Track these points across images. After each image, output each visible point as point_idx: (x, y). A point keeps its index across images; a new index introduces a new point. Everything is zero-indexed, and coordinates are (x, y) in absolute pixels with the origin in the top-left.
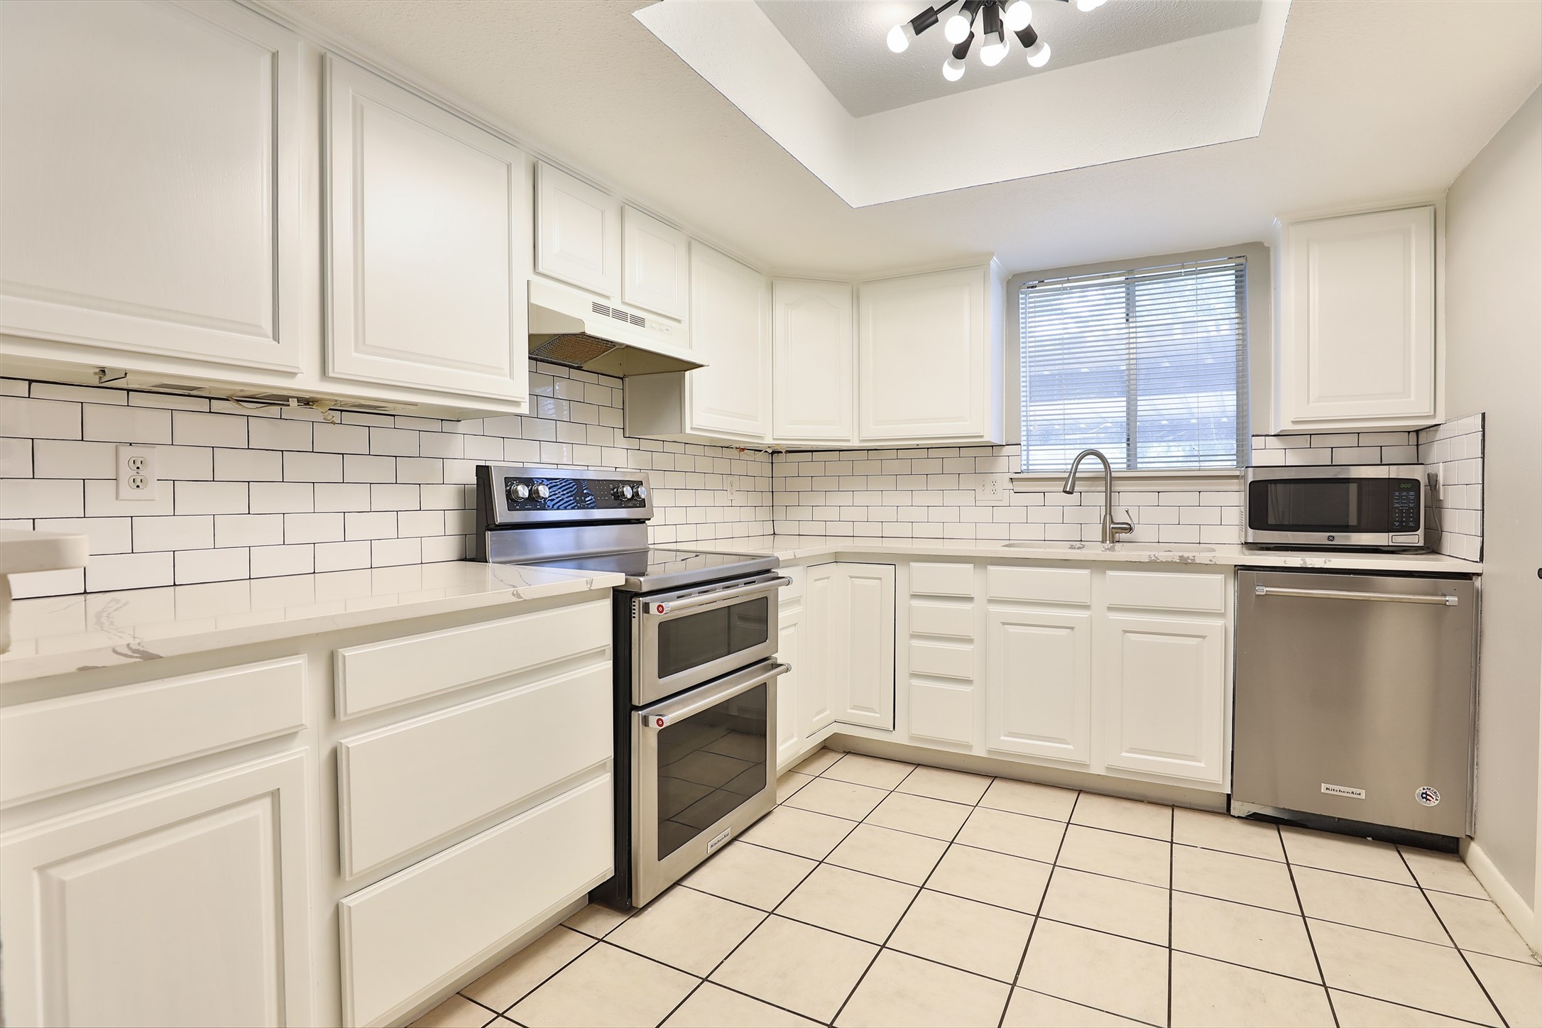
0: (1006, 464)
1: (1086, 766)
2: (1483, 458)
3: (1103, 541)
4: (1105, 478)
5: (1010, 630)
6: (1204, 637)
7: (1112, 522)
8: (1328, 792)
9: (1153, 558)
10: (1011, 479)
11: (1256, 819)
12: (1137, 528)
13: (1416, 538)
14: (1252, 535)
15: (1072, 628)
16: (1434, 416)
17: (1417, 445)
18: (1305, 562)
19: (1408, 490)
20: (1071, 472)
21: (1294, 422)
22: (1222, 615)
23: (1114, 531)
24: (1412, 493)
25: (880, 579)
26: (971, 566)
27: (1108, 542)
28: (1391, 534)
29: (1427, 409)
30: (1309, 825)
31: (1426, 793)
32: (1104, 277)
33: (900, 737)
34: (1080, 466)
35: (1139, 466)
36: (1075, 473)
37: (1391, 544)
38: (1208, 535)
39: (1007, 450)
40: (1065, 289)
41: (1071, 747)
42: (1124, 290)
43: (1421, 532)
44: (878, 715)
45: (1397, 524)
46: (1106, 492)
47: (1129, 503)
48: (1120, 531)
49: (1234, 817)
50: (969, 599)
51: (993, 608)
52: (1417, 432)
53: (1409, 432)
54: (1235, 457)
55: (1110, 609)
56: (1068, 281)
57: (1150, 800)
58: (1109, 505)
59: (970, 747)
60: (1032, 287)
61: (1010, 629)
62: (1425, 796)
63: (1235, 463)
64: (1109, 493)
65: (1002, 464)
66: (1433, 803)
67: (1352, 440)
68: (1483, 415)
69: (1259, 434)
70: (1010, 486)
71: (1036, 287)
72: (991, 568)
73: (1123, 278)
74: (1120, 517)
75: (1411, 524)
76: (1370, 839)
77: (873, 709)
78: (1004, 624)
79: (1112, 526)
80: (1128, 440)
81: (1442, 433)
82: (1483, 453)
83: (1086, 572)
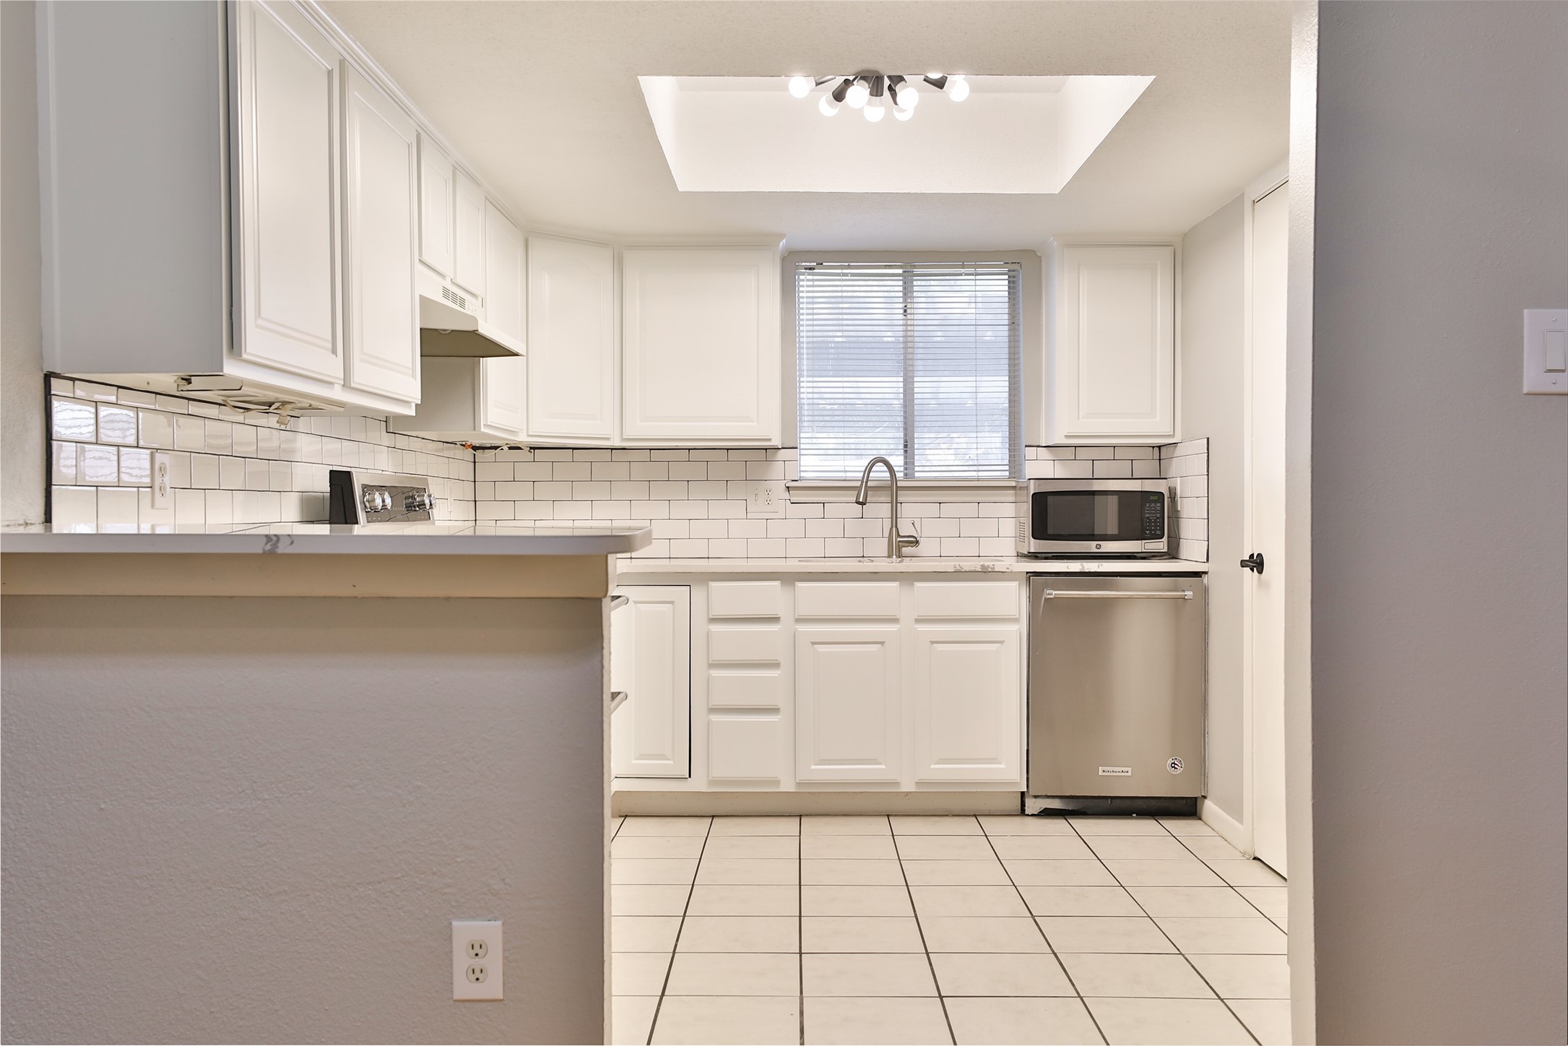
0: (779, 471)
1: (897, 784)
2: (1208, 475)
3: (890, 556)
4: (891, 487)
5: (820, 650)
6: (1001, 642)
7: (899, 536)
8: (1104, 774)
9: (958, 568)
10: (788, 487)
11: (1047, 813)
12: (922, 541)
13: (1161, 545)
14: (1034, 545)
15: (882, 643)
16: (1173, 436)
17: (1160, 460)
18: (1083, 567)
19: (1155, 502)
20: (862, 482)
21: (1067, 437)
22: (1016, 620)
23: (900, 545)
24: (1159, 505)
25: (672, 602)
26: (777, 583)
27: (894, 557)
28: (1144, 541)
29: (1169, 431)
30: (1089, 812)
31: (1174, 763)
32: (886, 267)
33: (698, 784)
34: (871, 474)
35: (917, 474)
36: (867, 483)
37: (1144, 551)
38: (989, 548)
39: (783, 454)
40: (846, 275)
41: (883, 767)
42: (901, 283)
43: (1165, 539)
44: (671, 762)
45: (1148, 532)
46: (892, 503)
47: (914, 514)
48: (907, 545)
49: (1028, 815)
50: (775, 619)
51: (802, 628)
52: (1159, 447)
53: (1153, 447)
54: (1007, 468)
55: (918, 621)
56: (849, 267)
57: (953, 814)
58: (895, 518)
59: (777, 783)
60: (810, 269)
61: (821, 648)
62: (1173, 766)
63: (1007, 473)
64: (895, 504)
65: (777, 470)
66: (1180, 770)
67: (1108, 453)
68: (1208, 439)
69: (1032, 444)
70: (786, 495)
71: (814, 269)
72: (799, 584)
73: (900, 271)
74: (906, 529)
75: (1158, 532)
76: (1135, 815)
77: (664, 755)
78: (814, 643)
79: (899, 539)
80: (906, 446)
81: (1179, 450)
82: (1208, 471)
83: (895, 584)
